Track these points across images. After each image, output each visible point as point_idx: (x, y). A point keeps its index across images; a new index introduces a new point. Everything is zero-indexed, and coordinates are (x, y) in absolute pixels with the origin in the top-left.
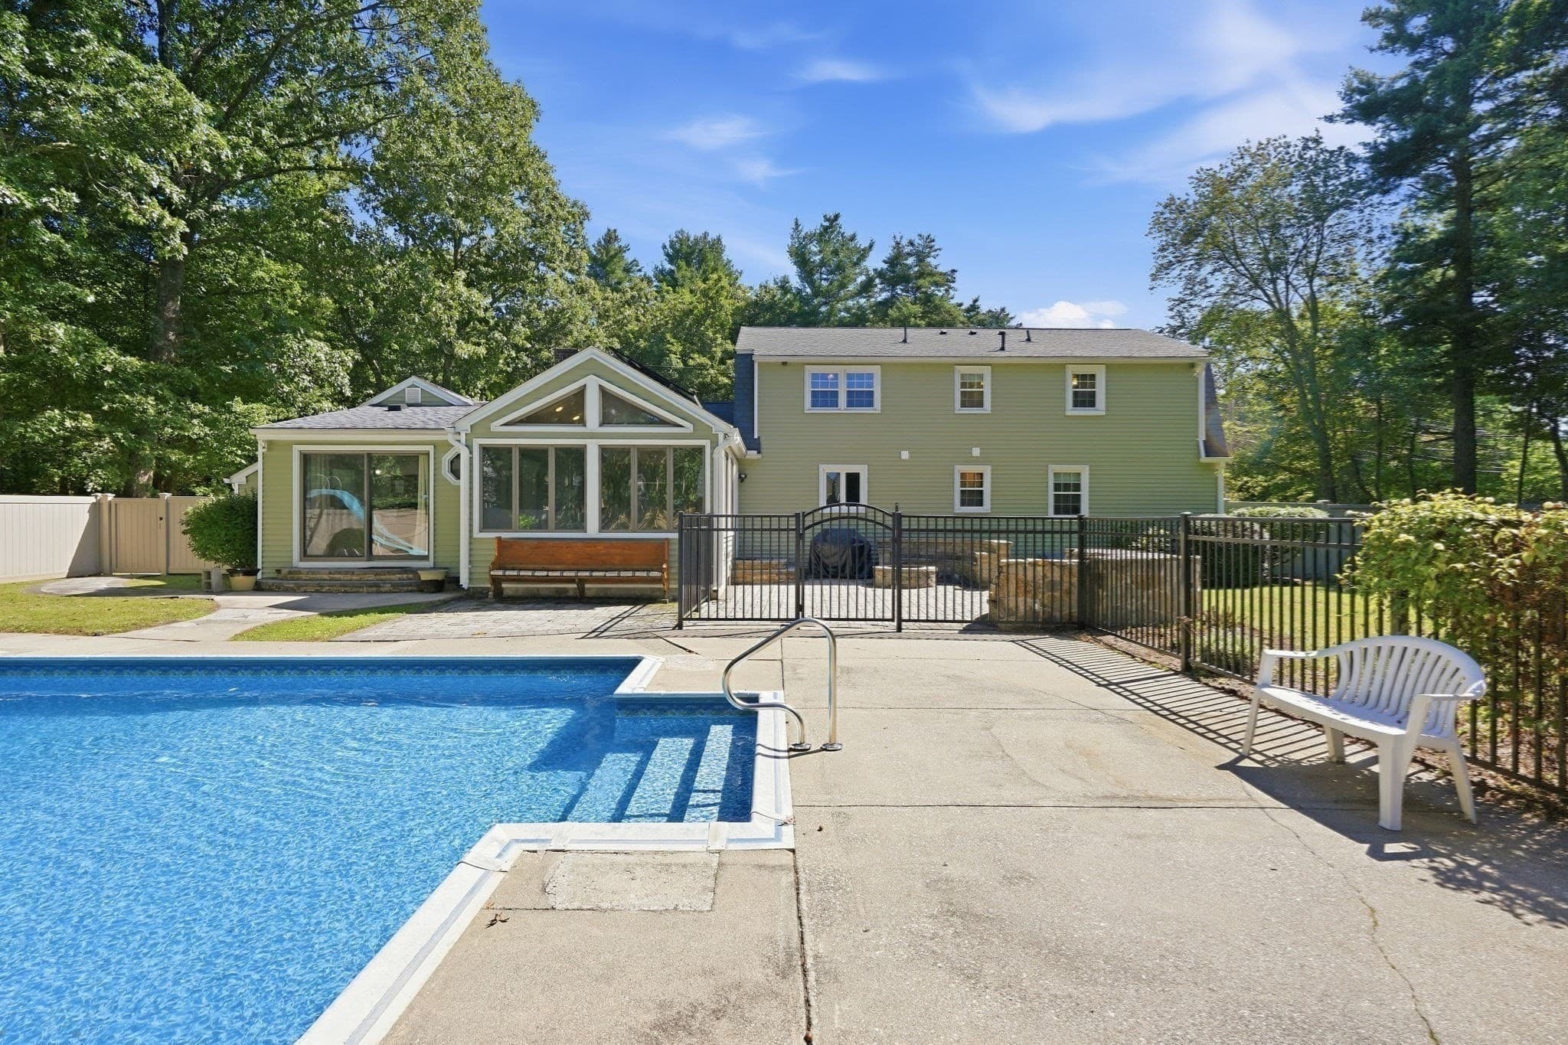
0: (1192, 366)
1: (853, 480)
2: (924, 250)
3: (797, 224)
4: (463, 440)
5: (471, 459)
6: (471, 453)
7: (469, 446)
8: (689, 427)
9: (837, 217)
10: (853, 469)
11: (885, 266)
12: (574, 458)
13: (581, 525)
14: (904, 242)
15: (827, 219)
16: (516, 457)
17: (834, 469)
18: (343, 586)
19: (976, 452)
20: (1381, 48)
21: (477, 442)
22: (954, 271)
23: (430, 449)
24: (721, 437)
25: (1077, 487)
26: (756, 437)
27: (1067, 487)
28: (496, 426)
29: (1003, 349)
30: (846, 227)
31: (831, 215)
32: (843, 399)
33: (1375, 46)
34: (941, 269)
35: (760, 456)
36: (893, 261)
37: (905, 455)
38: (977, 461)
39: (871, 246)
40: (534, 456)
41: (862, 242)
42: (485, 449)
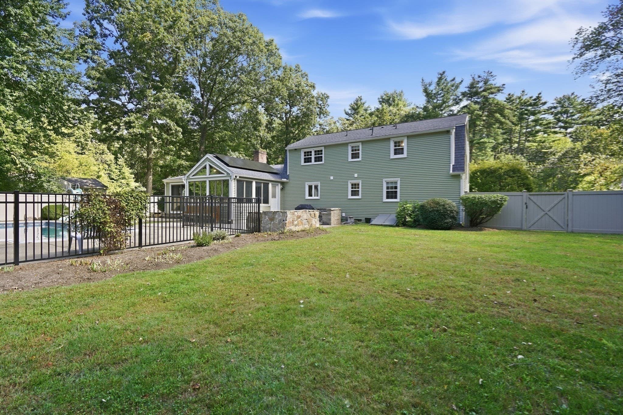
2: (487, 78)
3: (423, 80)
4: (186, 181)
6: (187, 184)
8: (226, 174)
9: (444, 72)
10: (316, 183)
11: (467, 90)
14: (476, 77)
15: (439, 74)
19: (356, 175)
25: (396, 188)
26: (288, 174)
27: (392, 188)
28: (190, 177)
30: (449, 76)
31: (441, 72)
32: (313, 160)
36: (472, 86)
37: (332, 178)
38: (356, 178)
39: (461, 82)
41: (458, 81)
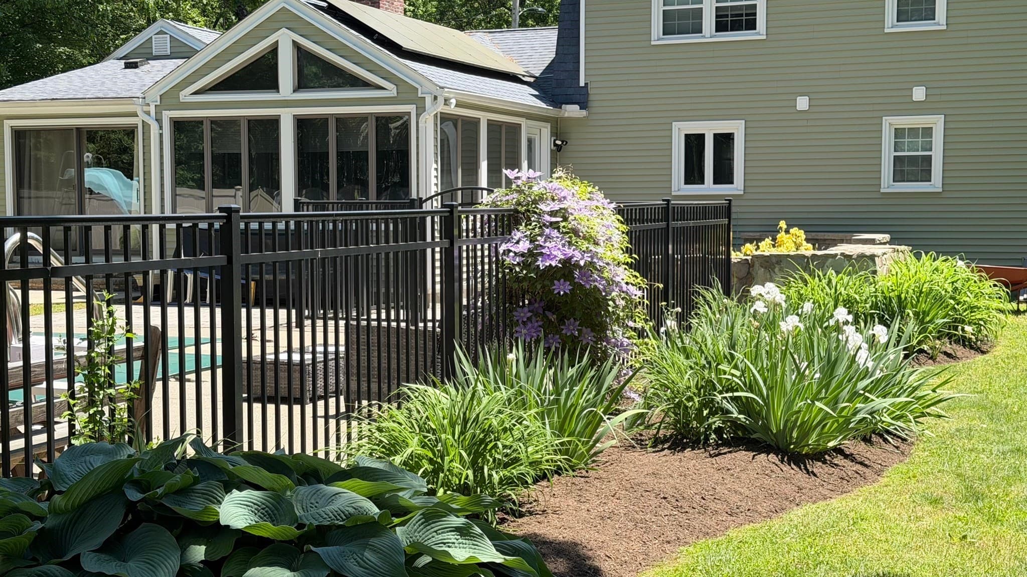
1: (724, 141)
4: (153, 113)
5: (161, 135)
6: (161, 128)
7: (159, 121)
8: (391, 90)
10: (724, 127)
16: (207, 131)
17: (694, 128)
19: (919, 94)
21: (167, 115)
24: (429, 100)
26: (582, 84)
28: (185, 95)
32: (709, 21)
35: (584, 113)
37: (802, 103)
38: (920, 109)
42: (176, 124)
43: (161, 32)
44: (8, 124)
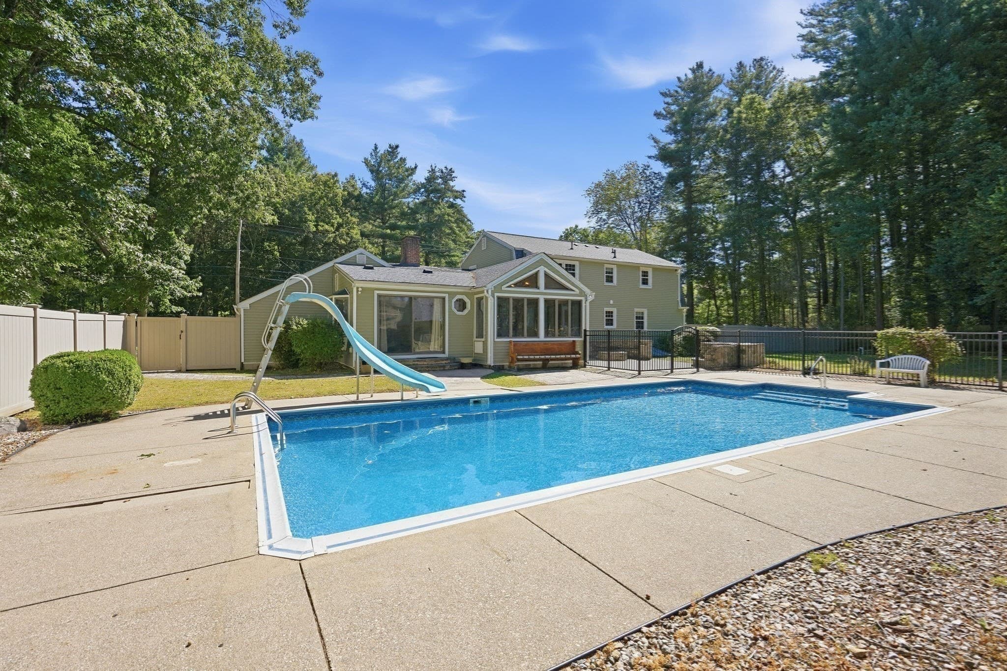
0: (676, 270)
2: (448, 175)
4: (490, 293)
5: (494, 303)
6: (494, 300)
8: (577, 291)
9: (397, 147)
11: (425, 181)
12: (534, 303)
13: (536, 334)
14: (437, 169)
15: (390, 147)
16: (511, 301)
18: (428, 367)
19: (612, 302)
20: (666, 131)
21: (496, 294)
22: (464, 191)
23: (447, 296)
25: (642, 318)
27: (639, 318)
28: (504, 287)
29: (615, 257)
30: (402, 153)
31: (394, 144)
33: (664, 130)
34: (456, 188)
36: (429, 180)
39: (416, 167)
40: (518, 302)
41: (410, 164)
42: (499, 298)
43: (361, 254)
44: (377, 292)
